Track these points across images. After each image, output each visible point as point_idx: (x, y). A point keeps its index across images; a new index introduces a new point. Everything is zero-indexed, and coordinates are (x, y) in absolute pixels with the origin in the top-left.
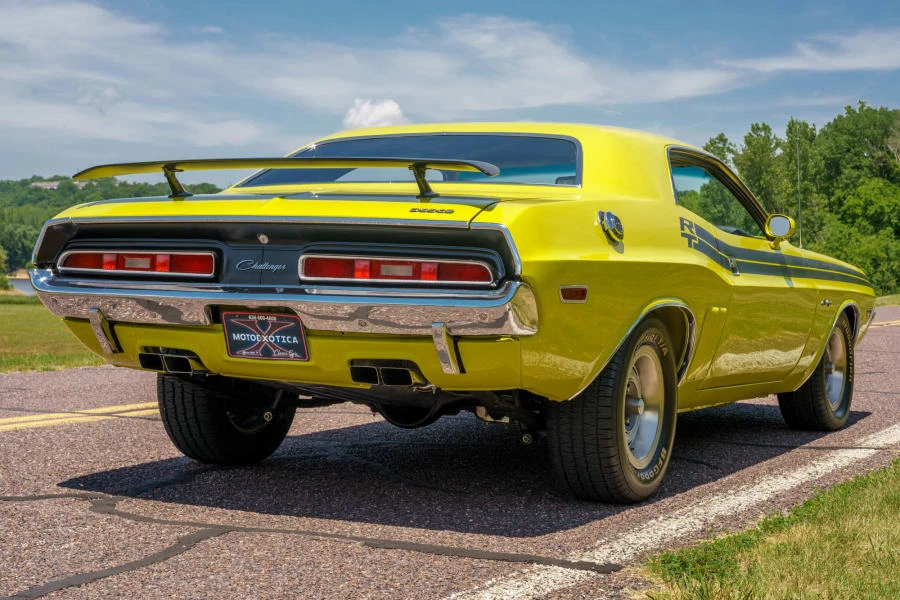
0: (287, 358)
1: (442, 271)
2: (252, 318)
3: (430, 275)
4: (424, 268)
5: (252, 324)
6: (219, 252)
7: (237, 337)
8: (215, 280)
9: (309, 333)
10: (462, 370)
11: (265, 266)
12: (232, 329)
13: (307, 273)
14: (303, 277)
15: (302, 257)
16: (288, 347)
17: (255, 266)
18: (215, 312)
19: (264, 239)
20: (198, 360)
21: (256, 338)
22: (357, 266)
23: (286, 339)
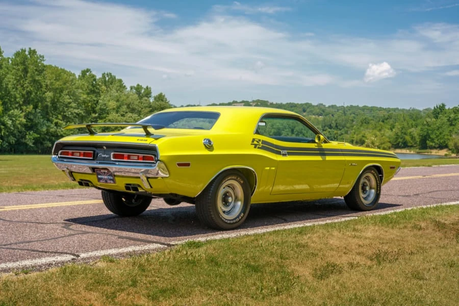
0: (111, 183)
1: (144, 158)
2: (102, 171)
3: (141, 159)
4: (140, 157)
5: (102, 172)
6: (94, 151)
7: (99, 176)
8: (93, 160)
9: (115, 176)
10: (151, 187)
11: (105, 155)
12: (98, 174)
13: (114, 158)
14: (112, 159)
15: (112, 153)
16: (111, 180)
17: (103, 156)
18: (93, 169)
19: (105, 148)
20: (92, 183)
21: (103, 177)
22: (125, 156)
23: (110, 177)
